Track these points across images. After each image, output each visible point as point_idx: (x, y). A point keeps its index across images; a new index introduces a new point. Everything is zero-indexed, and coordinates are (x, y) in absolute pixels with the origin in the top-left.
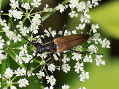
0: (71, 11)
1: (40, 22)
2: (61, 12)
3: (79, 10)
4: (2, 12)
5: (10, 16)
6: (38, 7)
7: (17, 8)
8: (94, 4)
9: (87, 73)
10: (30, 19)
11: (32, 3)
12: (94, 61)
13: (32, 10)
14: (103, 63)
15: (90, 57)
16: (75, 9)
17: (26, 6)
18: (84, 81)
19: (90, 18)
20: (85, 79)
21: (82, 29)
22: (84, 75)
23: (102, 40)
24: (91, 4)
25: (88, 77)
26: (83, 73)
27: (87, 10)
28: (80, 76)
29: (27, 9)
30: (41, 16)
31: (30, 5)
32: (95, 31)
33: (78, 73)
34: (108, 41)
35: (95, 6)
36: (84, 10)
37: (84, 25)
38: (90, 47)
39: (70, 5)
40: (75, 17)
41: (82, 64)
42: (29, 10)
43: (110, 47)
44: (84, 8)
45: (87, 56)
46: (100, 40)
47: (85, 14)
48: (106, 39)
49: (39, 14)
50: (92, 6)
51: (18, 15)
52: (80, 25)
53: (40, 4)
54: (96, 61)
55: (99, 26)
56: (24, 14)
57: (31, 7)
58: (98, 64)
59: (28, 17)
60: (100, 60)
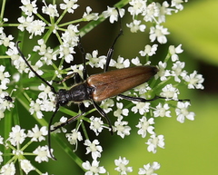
0: (132, 21)
1: (77, 39)
2: (112, 21)
3: (147, 19)
4: (6, 20)
5: (21, 28)
6: (73, 12)
7: (33, 14)
8: (174, 8)
9: (161, 137)
10: (57, 35)
11: (61, 5)
12: (173, 114)
13: (61, 17)
14: (191, 117)
15: (166, 106)
16: (140, 17)
17: (50, 10)
18: (155, 152)
19: (168, 33)
20: (157, 148)
21: (151, 54)
22: (155, 141)
23: (188, 75)
24: (170, 7)
25: (162, 144)
26: (153, 136)
27: (162, 19)
28: (148, 143)
29: (52, 16)
30: (79, 28)
31: (58, 8)
32: (174, 58)
33: (144, 136)
34: (200, 76)
35: (176, 11)
36: (157, 18)
37: (155, 48)
38: (164, 89)
39: (130, 9)
40: (139, 31)
41: (151, 121)
42: (56, 18)
43: (203, 88)
44: (156, 15)
45: (159, 106)
46: (184, 74)
47: (157, 26)
48: (195, 72)
49: (75, 24)
50: (172, 12)
51: (37, 27)
52: (147, 47)
53: (76, 7)
54: (178, 113)
55: (182, 48)
56: (47, 26)
57: (60, 11)
58: (180, 119)
60: (185, 112)
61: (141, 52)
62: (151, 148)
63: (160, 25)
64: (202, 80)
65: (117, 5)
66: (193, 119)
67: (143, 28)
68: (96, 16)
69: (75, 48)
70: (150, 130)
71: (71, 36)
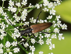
0: (44, 8)
1: (27, 14)
2: (38, 8)
3: (49, 7)
4: (4, 8)
5: (9, 10)
6: (25, 5)
7: (13, 6)
8: (58, 4)
9: (54, 45)
10: (21, 12)
11: (22, 3)
12: (58, 37)
13: (22, 7)
14: (63, 38)
15: (55, 35)
16: (47, 7)
17: (18, 4)
18: (52, 50)
19: (56, 12)
20: (53, 48)
21: (50, 19)
22: (52, 46)
23: (62, 25)
24: (56, 4)
25: (54, 47)
26: (51, 45)
27: (54, 7)
28: (50, 47)
29: (19, 6)
30: (27, 10)
31: (21, 4)
32: (58, 20)
33: (48, 45)
34: (66, 25)
35: (58, 5)
36: (52, 7)
37: (52, 16)
38: (55, 30)
39: (44, 4)
40: (46, 11)
41: (51, 40)
44: (52, 6)
45: (53, 35)
47: (52, 10)
48: (64, 24)
49: (26, 9)
50: (57, 5)
51: (14, 10)
52: (49, 16)
53: (26, 3)
54: (59, 37)
55: (60, 16)
56: (17, 9)
57: (21, 5)
58: (60, 39)
59: (20, 11)
60: (61, 37)
61: (47, 18)
62: (50, 48)
63: (53, 9)
64: (67, 27)
65: (39, 3)
66: (64, 39)
67: (48, 10)
68: (33, 6)
69: (26, 17)
70: (50, 42)
71: (25, 13)
